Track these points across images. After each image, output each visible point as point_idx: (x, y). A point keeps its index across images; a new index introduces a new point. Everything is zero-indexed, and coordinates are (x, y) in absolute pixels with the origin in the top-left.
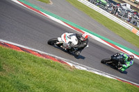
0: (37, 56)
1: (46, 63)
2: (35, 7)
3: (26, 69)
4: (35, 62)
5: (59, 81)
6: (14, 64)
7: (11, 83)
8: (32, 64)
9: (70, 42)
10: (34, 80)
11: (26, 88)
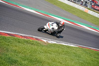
0: (20, 38)
1: (27, 42)
2: (14, 3)
3: (14, 48)
4: (19, 42)
5: (38, 53)
6: (5, 46)
7: (5, 60)
8: (18, 44)
9: (53, 28)
10: (20, 55)
11: (16, 62)
